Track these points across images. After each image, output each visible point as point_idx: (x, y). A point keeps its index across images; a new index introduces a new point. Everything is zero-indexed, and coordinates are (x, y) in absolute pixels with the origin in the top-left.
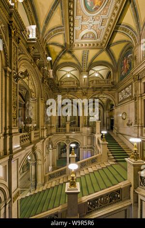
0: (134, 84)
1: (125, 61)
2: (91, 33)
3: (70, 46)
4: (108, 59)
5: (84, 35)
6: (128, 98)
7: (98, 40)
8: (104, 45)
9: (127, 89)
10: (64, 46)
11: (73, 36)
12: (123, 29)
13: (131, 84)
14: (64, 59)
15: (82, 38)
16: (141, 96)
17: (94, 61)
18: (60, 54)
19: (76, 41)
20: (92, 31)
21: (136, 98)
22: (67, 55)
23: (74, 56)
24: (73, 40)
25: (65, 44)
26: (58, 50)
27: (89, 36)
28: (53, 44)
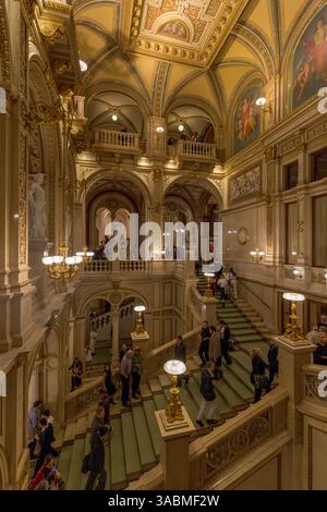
0: (265, 165)
1: (245, 108)
2: (181, 24)
3: (131, 41)
4: (209, 95)
5: (164, 25)
6: (251, 196)
7: (195, 45)
8: (205, 60)
9: (249, 173)
10: (114, 37)
11: (140, 18)
12: (248, 36)
13: (259, 164)
14: (108, 71)
15: (161, 30)
16: (281, 196)
17: (180, 93)
18: (99, 57)
19: (144, 32)
20: (184, 18)
21: (269, 196)
22: (118, 62)
23: (134, 70)
24: (138, 28)
25: (118, 33)
26: (97, 43)
27: (177, 29)
28: (87, 24)
